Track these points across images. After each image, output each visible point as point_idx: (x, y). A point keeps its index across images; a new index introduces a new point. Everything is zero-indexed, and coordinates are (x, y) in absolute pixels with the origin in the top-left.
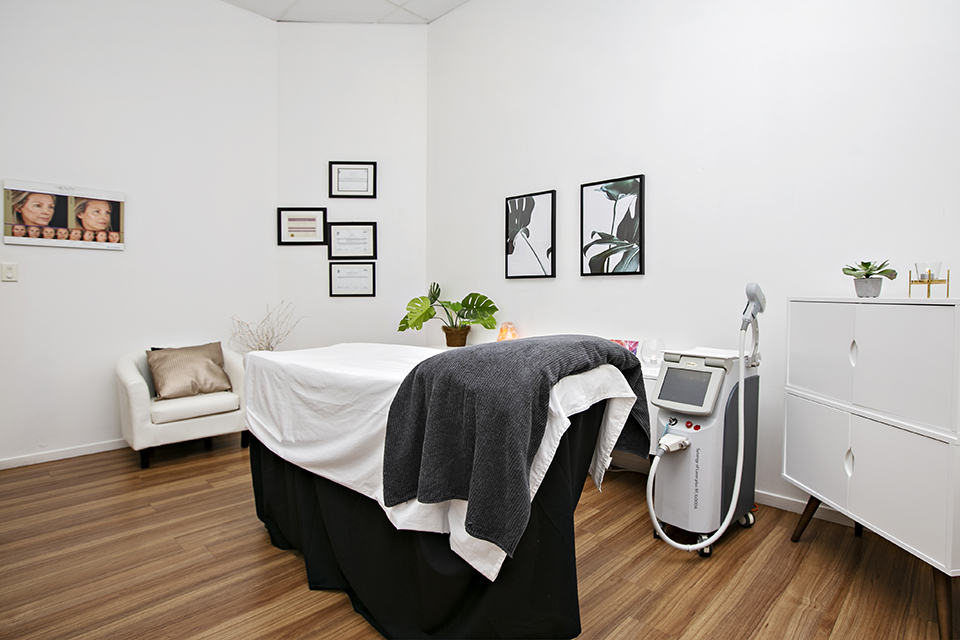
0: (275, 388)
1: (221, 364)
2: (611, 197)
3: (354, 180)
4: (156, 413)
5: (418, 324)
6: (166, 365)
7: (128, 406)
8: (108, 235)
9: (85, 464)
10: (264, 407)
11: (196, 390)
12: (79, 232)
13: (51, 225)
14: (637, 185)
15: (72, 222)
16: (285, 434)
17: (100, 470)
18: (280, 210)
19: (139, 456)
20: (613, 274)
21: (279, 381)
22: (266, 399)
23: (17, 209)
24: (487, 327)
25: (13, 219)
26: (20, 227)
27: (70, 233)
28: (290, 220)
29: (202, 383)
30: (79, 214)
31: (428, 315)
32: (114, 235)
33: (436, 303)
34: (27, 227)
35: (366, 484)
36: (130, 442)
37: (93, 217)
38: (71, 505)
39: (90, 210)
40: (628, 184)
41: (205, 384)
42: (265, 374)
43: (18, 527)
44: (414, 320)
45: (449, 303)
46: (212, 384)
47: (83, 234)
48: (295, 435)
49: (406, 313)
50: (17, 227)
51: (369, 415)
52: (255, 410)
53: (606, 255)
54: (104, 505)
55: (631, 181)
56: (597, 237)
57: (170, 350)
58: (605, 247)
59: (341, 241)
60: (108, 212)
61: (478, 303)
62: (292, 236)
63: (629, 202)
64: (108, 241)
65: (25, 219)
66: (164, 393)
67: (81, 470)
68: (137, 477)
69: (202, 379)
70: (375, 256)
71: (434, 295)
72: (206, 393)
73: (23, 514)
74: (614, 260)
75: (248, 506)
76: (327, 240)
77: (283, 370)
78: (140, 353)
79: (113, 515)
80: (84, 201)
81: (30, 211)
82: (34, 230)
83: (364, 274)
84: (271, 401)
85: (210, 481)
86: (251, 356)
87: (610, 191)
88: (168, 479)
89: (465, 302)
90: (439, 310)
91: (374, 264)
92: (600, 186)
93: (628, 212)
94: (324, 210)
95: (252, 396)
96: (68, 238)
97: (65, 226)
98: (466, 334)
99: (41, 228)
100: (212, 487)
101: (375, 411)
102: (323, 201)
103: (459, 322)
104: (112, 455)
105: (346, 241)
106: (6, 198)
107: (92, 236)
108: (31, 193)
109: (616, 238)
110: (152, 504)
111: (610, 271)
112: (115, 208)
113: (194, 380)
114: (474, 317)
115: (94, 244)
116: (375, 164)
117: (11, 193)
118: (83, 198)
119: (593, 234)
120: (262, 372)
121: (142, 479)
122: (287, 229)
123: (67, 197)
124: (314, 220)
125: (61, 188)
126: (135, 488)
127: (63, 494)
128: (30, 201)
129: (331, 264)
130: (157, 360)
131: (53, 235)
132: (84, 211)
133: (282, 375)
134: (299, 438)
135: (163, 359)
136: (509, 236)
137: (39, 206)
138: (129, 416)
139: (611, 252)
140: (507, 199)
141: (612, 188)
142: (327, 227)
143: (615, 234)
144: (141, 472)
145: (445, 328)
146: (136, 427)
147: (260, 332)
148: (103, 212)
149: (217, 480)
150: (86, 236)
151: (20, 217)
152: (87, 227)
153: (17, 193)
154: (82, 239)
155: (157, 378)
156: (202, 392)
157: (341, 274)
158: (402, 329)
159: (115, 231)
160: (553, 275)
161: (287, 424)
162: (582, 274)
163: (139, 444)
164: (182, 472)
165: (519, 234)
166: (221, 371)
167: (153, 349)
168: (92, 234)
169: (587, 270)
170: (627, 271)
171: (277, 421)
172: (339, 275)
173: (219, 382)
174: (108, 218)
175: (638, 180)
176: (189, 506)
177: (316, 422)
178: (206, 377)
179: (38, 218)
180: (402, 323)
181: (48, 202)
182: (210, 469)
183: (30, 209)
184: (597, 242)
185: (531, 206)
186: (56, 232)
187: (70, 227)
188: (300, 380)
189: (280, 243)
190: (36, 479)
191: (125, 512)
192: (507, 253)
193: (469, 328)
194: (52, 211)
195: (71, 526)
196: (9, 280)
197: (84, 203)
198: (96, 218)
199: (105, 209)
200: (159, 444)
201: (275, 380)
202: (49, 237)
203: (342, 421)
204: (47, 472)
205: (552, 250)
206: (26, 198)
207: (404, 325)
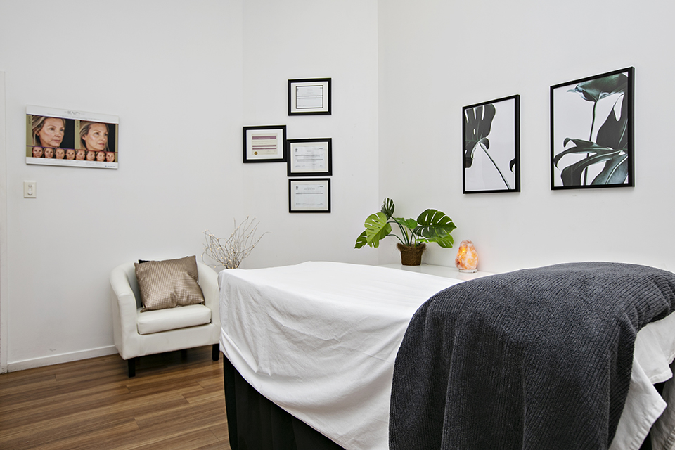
0: (250, 311)
1: (196, 278)
2: (588, 97)
3: (311, 97)
4: (141, 324)
5: (375, 242)
6: (151, 277)
7: (119, 316)
8: (105, 155)
9: (84, 368)
10: (239, 330)
11: (175, 302)
12: (83, 153)
13: (62, 146)
14: (625, 81)
15: (78, 144)
16: (261, 365)
17: (94, 376)
18: (245, 129)
19: (127, 364)
20: (592, 186)
21: (254, 304)
22: (241, 322)
23: (36, 132)
24: (441, 245)
25: (33, 141)
26: (38, 149)
27: (76, 154)
28: (254, 138)
29: (180, 295)
30: (83, 136)
31: (385, 232)
32: (110, 154)
33: (391, 219)
34: (43, 148)
35: (355, 442)
36: (119, 350)
37: (94, 138)
38: (69, 414)
39: (91, 132)
40: (612, 81)
41: (183, 297)
42: (240, 295)
43: (25, 434)
44: (372, 236)
45: (403, 219)
46: (188, 297)
47: (86, 155)
48: (271, 368)
49: (364, 229)
50: (36, 148)
51: (360, 357)
52: (230, 332)
53: (582, 165)
54: (96, 415)
55: (617, 76)
56: (571, 145)
57: (154, 262)
58: (582, 156)
59: (299, 158)
60: (105, 134)
61: (435, 220)
62: (256, 153)
63: (613, 102)
64: (105, 160)
65: (42, 141)
66: (148, 305)
67: (80, 375)
68: (125, 387)
69: (180, 291)
70: (330, 173)
71: (388, 210)
72: (183, 305)
73: (31, 421)
74: (594, 170)
75: (220, 429)
76: (287, 158)
77: (259, 293)
78: (129, 265)
79: (102, 428)
80: (87, 124)
81: (46, 134)
82: (48, 151)
83: (321, 190)
84: (246, 326)
85: (187, 396)
86: (226, 275)
87: (588, 91)
88: (151, 390)
89: (421, 219)
90: (394, 227)
91: (329, 180)
92: (575, 85)
93: (612, 113)
94: (284, 128)
95: (226, 316)
96: (75, 159)
97: (72, 147)
98: (421, 252)
99: (54, 149)
100: (187, 403)
101: (368, 352)
102: (283, 119)
103: (415, 239)
104: (107, 360)
105: (303, 158)
106: (28, 122)
107: (93, 156)
108: (47, 118)
109: (595, 145)
110: (137, 419)
111: (589, 183)
112: (111, 129)
113: (173, 291)
114: (430, 234)
115: (94, 164)
116: (329, 80)
117: (32, 118)
118: (86, 122)
119: (566, 141)
120: (236, 293)
121: (129, 388)
122: (251, 148)
123: (74, 120)
124: (275, 137)
125: (69, 112)
126: (124, 398)
127: (64, 400)
128: (45, 125)
129: (290, 180)
130: (142, 273)
131: (63, 155)
132: (87, 134)
133: (258, 297)
134: (276, 371)
135: (148, 272)
136: (467, 147)
137: (52, 129)
138: (120, 326)
139: (590, 161)
140: (464, 108)
141: (589, 87)
142: (287, 144)
143: (594, 140)
144: (128, 381)
145: (400, 246)
146: (125, 337)
147: (228, 247)
148: (102, 134)
149: (192, 395)
150: (89, 156)
151: (38, 139)
152: (89, 148)
153: (36, 118)
154: (85, 159)
155: (143, 289)
156: (180, 304)
157: (300, 190)
158: (358, 246)
159: (111, 151)
160: (518, 189)
161: (263, 353)
162: (553, 188)
163: (127, 354)
164: (161, 384)
165: (478, 146)
166: (196, 285)
167: (140, 262)
168: (93, 154)
169: (559, 182)
170: (611, 183)
171: (253, 349)
172: (297, 191)
173: (193, 294)
174: (105, 139)
175: (626, 74)
176: (168, 424)
177: (294, 355)
178: (182, 289)
179: (52, 140)
180: (358, 240)
181: (60, 126)
182: (185, 382)
183: (46, 132)
184: (572, 150)
185: (491, 113)
186: (65, 153)
187: (75, 148)
188: (277, 305)
189: (246, 161)
190: (44, 383)
191: (113, 426)
192: (464, 167)
193: (424, 245)
194: (63, 133)
195: (67, 438)
196: (30, 197)
197: (87, 125)
198: (96, 140)
199: (103, 131)
200: (144, 355)
201: (250, 303)
202: (60, 158)
203: (325, 359)
204: (53, 376)
205: (516, 163)
206: (43, 122)
207: (361, 242)
